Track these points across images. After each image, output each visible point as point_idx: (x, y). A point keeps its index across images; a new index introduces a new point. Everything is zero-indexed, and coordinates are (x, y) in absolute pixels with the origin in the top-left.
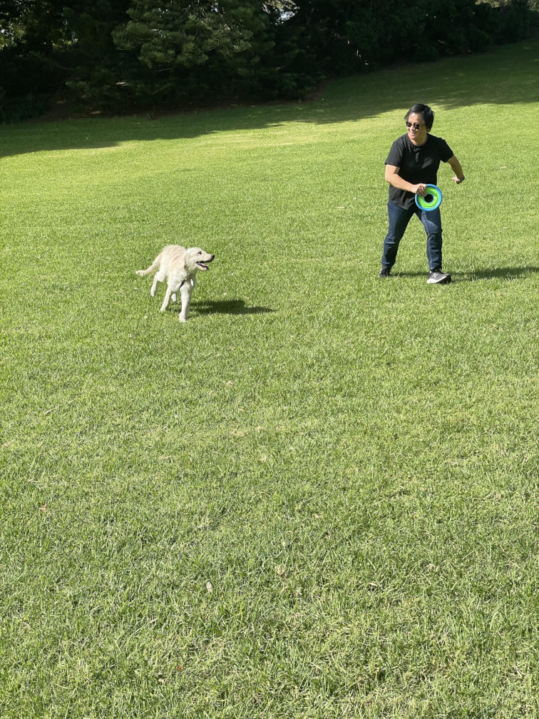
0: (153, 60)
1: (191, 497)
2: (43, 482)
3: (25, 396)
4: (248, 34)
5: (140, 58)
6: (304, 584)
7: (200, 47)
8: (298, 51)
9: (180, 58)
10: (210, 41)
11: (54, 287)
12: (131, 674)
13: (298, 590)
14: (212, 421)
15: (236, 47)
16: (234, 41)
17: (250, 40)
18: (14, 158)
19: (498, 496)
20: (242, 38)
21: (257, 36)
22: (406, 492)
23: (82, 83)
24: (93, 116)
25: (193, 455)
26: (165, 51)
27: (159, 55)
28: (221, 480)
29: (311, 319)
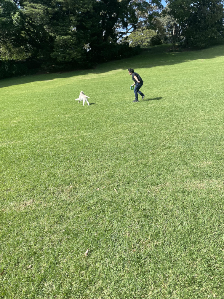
0: (60, 60)
1: (66, 147)
2: (38, 146)
3: (34, 131)
4: (80, 54)
5: (57, 60)
6: (86, 160)
7: (70, 57)
8: (91, 58)
9: (66, 60)
10: (72, 56)
11: (40, 110)
12: (54, 175)
13: (85, 161)
14: (71, 134)
15: (78, 57)
16: (77, 56)
17: (81, 56)
18: (30, 83)
19: (122, 144)
20: (79, 55)
21: (82, 55)
22: (105, 144)
23: (45, 66)
24: (47, 73)
25: (67, 140)
26: (62, 58)
27: (61, 59)
28: (72, 144)
29: (92, 114)
